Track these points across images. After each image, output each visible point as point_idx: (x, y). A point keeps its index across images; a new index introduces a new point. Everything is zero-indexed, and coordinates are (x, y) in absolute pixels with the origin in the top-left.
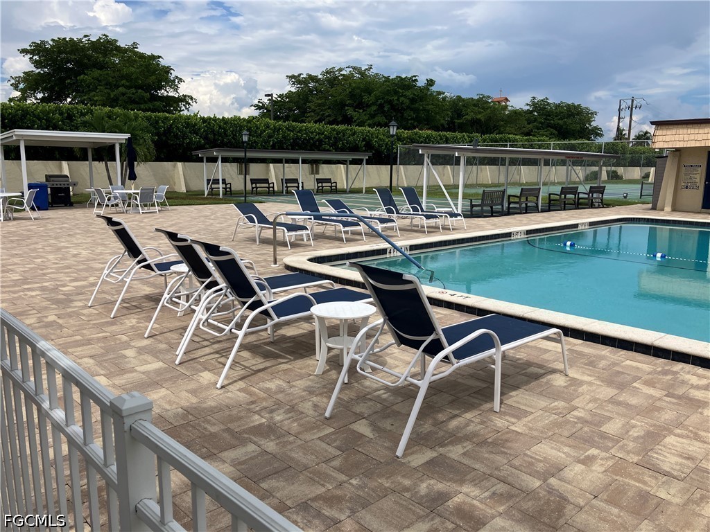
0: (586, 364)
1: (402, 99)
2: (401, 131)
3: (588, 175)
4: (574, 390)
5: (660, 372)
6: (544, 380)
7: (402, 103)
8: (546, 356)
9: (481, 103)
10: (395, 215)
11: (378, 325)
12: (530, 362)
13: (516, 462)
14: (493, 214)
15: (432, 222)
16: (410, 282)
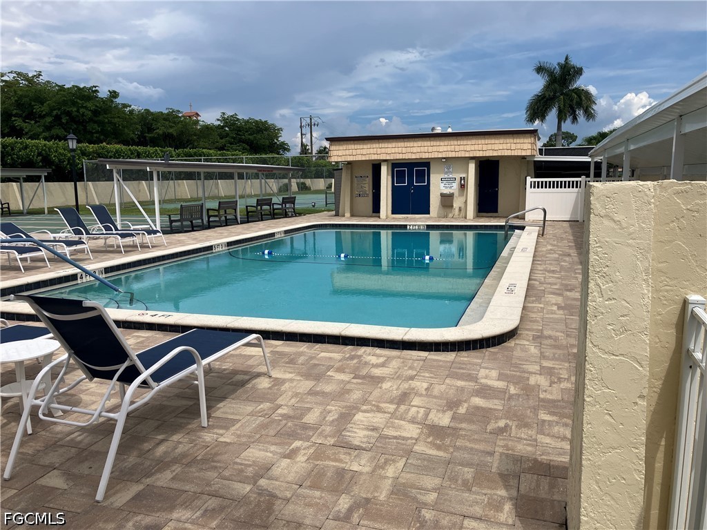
0: (287, 363)
1: (82, 110)
2: (85, 145)
3: (281, 187)
4: (277, 390)
5: (348, 358)
6: (250, 385)
7: (83, 115)
8: (250, 362)
9: (171, 117)
10: (85, 236)
11: (63, 360)
12: (236, 371)
13: (226, 473)
14: (193, 228)
15: (128, 240)
16: (93, 309)
